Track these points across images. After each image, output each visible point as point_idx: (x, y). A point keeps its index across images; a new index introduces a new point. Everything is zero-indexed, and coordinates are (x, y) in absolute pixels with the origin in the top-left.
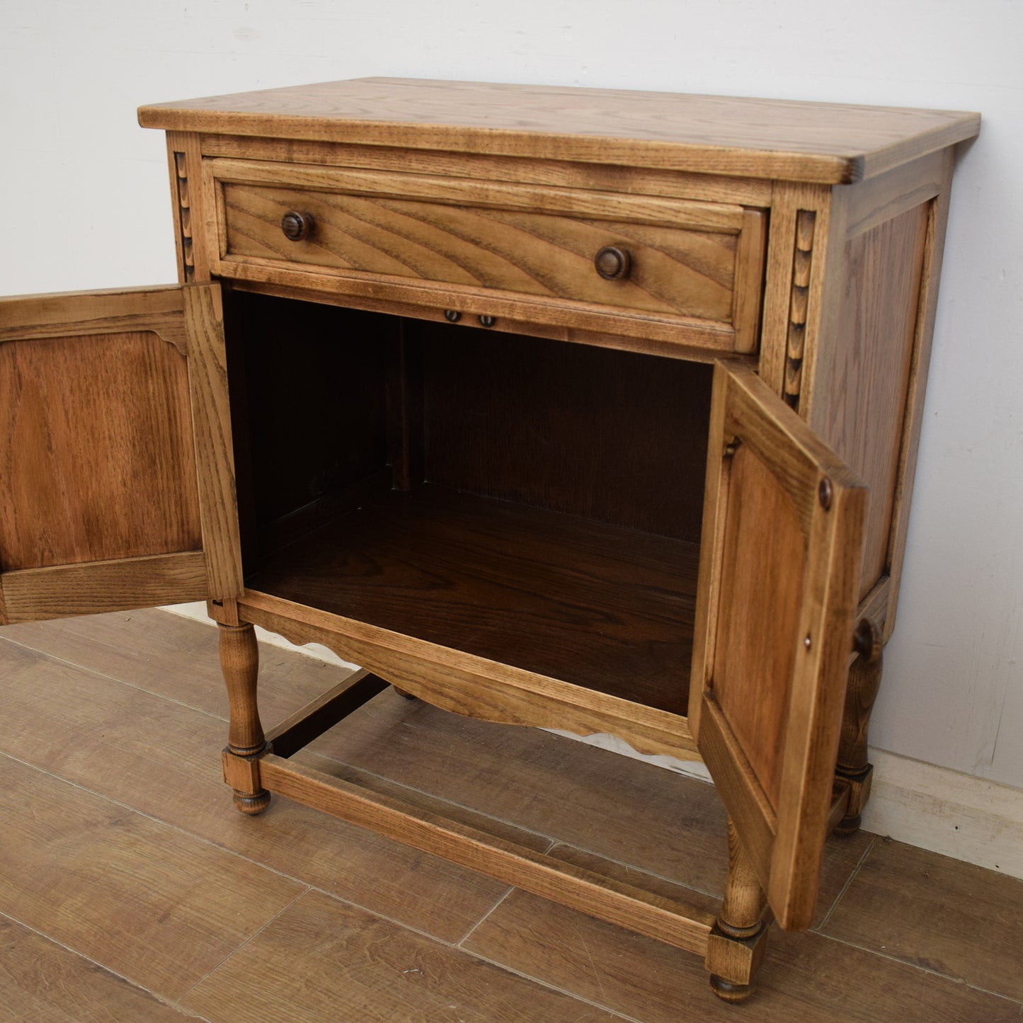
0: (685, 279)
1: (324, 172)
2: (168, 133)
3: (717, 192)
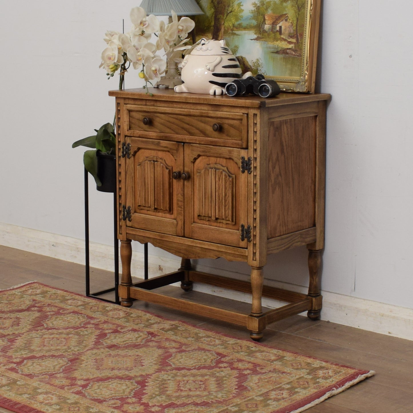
0: (233, 131)
1: (154, 107)
2: (116, 98)
3: (238, 110)
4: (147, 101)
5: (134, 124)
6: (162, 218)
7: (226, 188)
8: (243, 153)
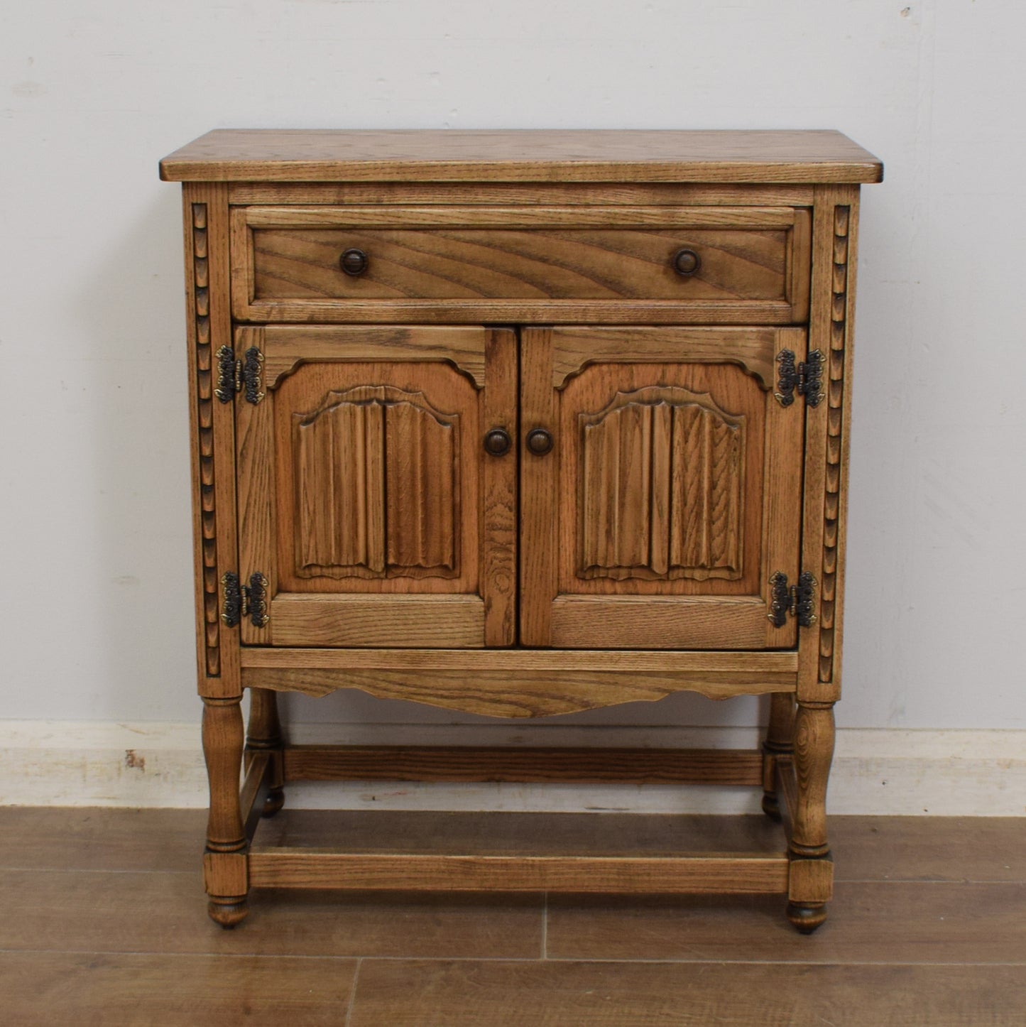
0: (742, 270)
1: (384, 210)
3: (768, 197)
4: (346, 190)
5: (281, 278)
6: (414, 597)
7: (713, 465)
8: (790, 341)
